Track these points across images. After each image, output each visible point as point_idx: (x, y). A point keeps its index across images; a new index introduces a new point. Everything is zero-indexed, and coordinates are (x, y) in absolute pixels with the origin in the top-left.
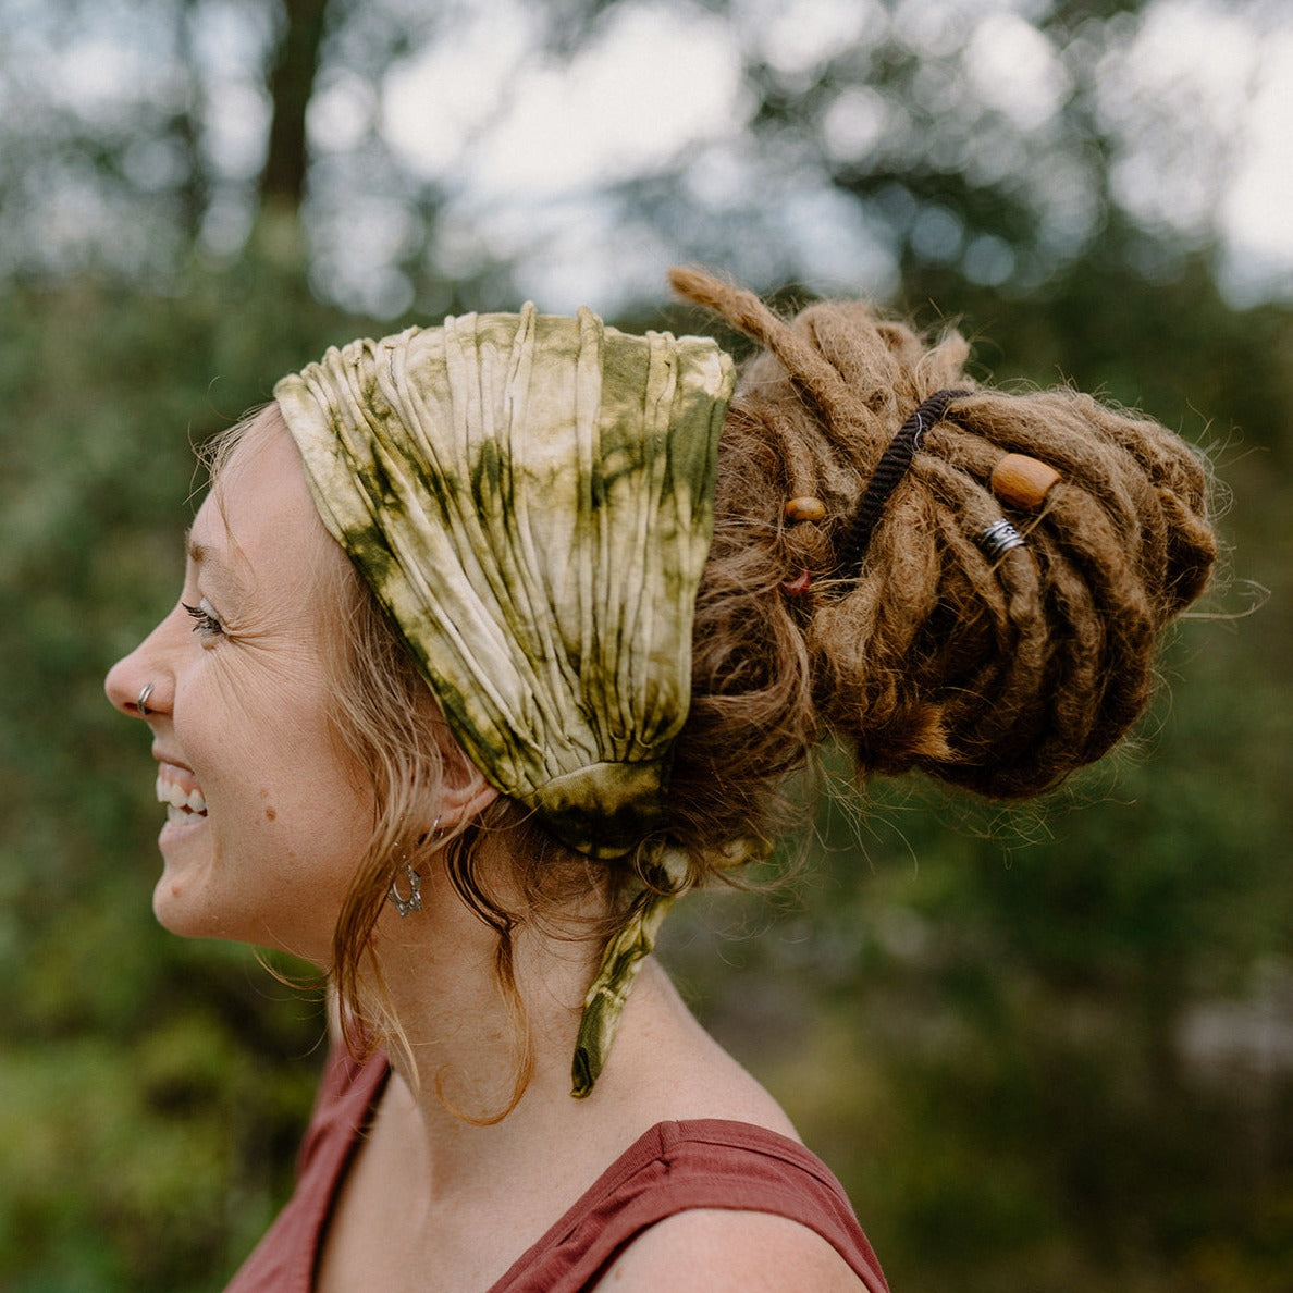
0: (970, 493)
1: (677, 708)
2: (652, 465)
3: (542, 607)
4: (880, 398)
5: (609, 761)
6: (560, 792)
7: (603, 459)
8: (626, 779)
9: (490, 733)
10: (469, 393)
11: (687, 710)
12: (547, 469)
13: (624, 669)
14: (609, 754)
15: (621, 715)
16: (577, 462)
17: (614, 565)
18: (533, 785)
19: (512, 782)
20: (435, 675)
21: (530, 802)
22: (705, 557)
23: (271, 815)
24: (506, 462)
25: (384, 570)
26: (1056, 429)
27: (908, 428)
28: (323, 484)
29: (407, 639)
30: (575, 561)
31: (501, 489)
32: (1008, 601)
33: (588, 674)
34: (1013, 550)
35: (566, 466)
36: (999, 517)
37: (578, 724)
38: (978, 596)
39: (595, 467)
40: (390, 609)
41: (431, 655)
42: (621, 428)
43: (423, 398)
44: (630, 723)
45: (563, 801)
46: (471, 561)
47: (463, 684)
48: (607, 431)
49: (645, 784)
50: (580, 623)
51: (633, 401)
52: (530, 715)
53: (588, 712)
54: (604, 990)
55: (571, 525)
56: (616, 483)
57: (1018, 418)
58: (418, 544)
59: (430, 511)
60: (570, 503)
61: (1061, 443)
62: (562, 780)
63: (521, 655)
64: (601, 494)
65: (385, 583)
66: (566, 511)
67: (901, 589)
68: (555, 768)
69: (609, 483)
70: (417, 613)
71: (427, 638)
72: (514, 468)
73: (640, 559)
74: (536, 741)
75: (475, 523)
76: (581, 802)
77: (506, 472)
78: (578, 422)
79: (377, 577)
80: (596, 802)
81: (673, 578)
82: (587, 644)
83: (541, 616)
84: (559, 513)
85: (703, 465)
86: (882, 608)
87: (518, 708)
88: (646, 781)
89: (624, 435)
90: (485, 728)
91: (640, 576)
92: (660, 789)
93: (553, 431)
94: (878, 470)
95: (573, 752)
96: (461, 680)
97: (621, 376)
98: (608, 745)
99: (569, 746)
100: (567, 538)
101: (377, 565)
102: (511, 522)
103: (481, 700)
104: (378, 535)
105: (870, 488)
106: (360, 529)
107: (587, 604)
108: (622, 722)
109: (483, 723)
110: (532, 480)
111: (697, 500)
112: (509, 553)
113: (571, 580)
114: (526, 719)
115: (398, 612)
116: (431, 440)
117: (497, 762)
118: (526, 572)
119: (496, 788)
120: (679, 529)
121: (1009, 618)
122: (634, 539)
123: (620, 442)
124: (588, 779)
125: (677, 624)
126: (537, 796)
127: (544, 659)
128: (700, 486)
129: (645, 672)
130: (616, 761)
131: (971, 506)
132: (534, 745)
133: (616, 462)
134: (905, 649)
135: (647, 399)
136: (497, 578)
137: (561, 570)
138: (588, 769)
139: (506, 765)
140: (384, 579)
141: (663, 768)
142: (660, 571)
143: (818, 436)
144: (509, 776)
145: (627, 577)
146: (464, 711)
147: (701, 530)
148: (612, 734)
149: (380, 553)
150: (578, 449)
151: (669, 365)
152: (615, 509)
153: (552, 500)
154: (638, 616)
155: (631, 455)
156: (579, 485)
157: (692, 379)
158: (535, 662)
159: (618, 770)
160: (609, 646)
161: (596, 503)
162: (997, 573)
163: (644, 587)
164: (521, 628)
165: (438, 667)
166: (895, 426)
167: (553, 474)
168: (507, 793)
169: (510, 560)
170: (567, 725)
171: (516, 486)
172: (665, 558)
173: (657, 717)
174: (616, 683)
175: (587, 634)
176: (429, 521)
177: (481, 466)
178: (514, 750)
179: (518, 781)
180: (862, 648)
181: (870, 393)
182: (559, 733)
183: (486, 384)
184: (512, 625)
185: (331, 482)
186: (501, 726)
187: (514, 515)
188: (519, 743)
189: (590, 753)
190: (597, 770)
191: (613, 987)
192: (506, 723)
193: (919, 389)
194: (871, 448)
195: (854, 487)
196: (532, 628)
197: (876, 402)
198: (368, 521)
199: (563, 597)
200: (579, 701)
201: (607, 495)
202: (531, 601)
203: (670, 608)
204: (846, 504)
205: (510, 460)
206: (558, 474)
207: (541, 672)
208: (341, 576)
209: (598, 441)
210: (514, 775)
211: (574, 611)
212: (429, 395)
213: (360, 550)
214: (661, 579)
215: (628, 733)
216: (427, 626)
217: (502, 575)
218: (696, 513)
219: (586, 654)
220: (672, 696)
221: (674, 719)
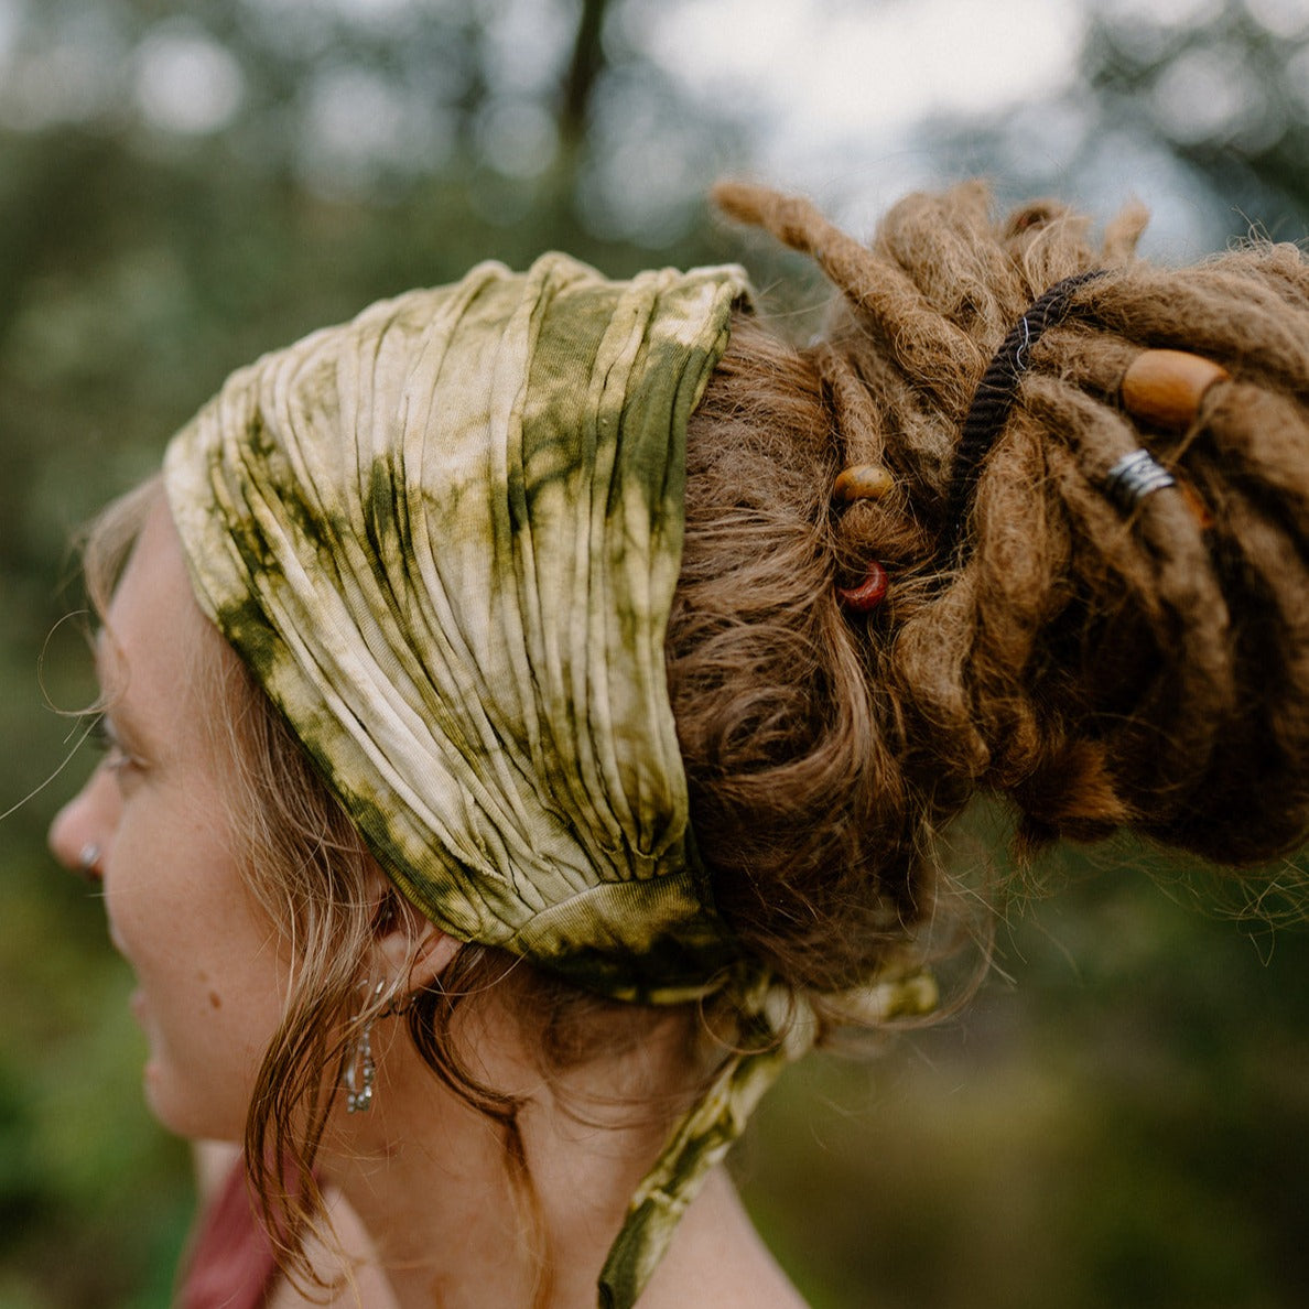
0: (1087, 419)
1: (668, 800)
2: (592, 460)
3: (466, 680)
4: (969, 306)
5: (613, 882)
6: (552, 929)
7: (525, 463)
8: (643, 903)
9: (427, 862)
10: (359, 401)
11: (686, 801)
12: (449, 488)
13: (586, 754)
14: (610, 873)
15: (599, 818)
16: (489, 473)
17: (546, 611)
18: (509, 925)
19: (472, 925)
20: (343, 790)
21: (514, 946)
22: (674, 580)
23: (216, 1002)
24: (399, 487)
25: (268, 656)
26: (1213, 301)
27: (1012, 342)
28: (194, 553)
29: (304, 746)
30: (497, 611)
31: (397, 525)
32: (1157, 572)
33: (545, 764)
34: (1152, 495)
35: (474, 480)
36: (1133, 448)
37: (555, 835)
38: (1111, 572)
39: (512, 476)
40: (281, 706)
41: (335, 764)
42: (552, 415)
43: (309, 418)
44: (616, 829)
45: (564, 942)
46: (370, 627)
47: (382, 800)
48: (532, 423)
49: (673, 907)
50: (518, 696)
51: (574, 371)
52: (476, 831)
53: (564, 818)
54: (658, 1196)
55: (487, 560)
56: (541, 494)
57: (1157, 296)
58: (303, 617)
59: (315, 569)
60: (483, 531)
61: (1223, 322)
62: (553, 914)
63: (451, 749)
64: (521, 512)
65: (271, 673)
66: (477, 543)
67: (999, 577)
68: (537, 901)
69: (531, 496)
70: (314, 708)
71: (329, 740)
72: (408, 493)
73: (581, 597)
74: (498, 870)
75: (368, 577)
76: (590, 940)
77: (399, 500)
78: (494, 417)
79: (262, 667)
80: (613, 937)
81: (627, 616)
82: (532, 724)
83: (467, 692)
84: (468, 548)
85: (665, 446)
86: (978, 609)
87: (457, 824)
88: (672, 903)
89: (556, 423)
90: (418, 856)
91: (583, 620)
92: (702, 911)
93: (459, 434)
94: (973, 409)
95: (557, 874)
96: (379, 794)
97: (563, 340)
98: (602, 861)
99: (547, 866)
100: (484, 580)
101: (259, 650)
102: (412, 569)
103: (407, 818)
104: (254, 609)
105: (966, 436)
106: (235, 605)
107: (522, 669)
108: (605, 828)
109: (414, 849)
110: (433, 506)
111: (657, 499)
112: (414, 612)
113: (497, 638)
114: (473, 838)
115: (289, 711)
116: (313, 474)
117: (441, 901)
118: (440, 635)
119: (454, 937)
120: (629, 546)
121: (1164, 602)
122: (572, 568)
123: (551, 434)
124: (589, 908)
125: (638, 681)
126: (520, 940)
127: (484, 751)
128: (660, 478)
129: (614, 754)
130: (622, 881)
131: (1091, 437)
132: (496, 875)
133: (542, 463)
134: (1019, 666)
135: (595, 367)
136: (403, 647)
137: (480, 624)
138: (585, 895)
139: (457, 904)
140: (269, 667)
141: (696, 883)
142: (611, 609)
143: (891, 376)
144: (463, 917)
145: (568, 623)
146: (385, 835)
147: (664, 543)
148: (599, 845)
149: (262, 634)
150: (490, 453)
151: (636, 312)
152: (541, 529)
153: (457, 531)
154: (588, 681)
155: (566, 450)
156: (492, 504)
157: (666, 327)
158: (472, 756)
159: (627, 893)
160: (562, 725)
161: (515, 527)
162: (1135, 530)
163: (589, 636)
164: (444, 712)
165: (346, 779)
166: (995, 340)
167: (456, 494)
168: (469, 940)
169: (416, 621)
170: (534, 838)
171: (413, 517)
172: (617, 589)
173: (647, 816)
174: (580, 776)
175: (529, 710)
176: (313, 583)
177: (371, 498)
178: (465, 882)
179: (481, 922)
180: (957, 673)
181: (954, 301)
182: (525, 850)
183: (379, 385)
184: (433, 709)
185: (202, 549)
186: (438, 850)
187: (414, 559)
188: (469, 872)
189: (582, 874)
190: (600, 896)
191: (670, 1189)
192: (442, 845)
193: (1032, 281)
194: (960, 379)
195: (944, 439)
196: (460, 710)
197: (965, 313)
198: (243, 594)
199: (491, 664)
200: (545, 804)
201: (530, 513)
202: (452, 675)
203: (627, 660)
204: (936, 464)
205: (404, 483)
206: (462, 493)
207: (484, 769)
208: (221, 671)
209: (518, 437)
210: (473, 915)
211: (507, 681)
212: (318, 414)
213: (237, 633)
214: (614, 620)
215: (616, 842)
216: (327, 724)
217: (411, 643)
218: (656, 520)
219: (533, 738)
220: (656, 785)
221: (672, 813)
